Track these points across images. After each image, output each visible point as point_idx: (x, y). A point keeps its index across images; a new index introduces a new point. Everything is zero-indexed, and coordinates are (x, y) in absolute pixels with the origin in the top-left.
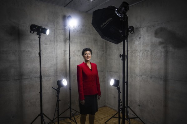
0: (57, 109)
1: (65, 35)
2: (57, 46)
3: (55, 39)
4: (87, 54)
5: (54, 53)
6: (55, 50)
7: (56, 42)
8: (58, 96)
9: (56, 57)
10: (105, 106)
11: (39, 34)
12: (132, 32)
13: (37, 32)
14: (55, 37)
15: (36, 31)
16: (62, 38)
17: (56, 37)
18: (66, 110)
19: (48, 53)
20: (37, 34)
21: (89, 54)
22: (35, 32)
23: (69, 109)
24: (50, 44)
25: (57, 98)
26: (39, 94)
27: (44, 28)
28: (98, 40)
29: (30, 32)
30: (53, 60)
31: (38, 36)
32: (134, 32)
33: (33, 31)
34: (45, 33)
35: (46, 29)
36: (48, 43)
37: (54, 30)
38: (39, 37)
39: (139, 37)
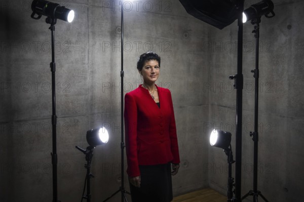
0: (84, 196)
1: (113, 19)
2: (93, 45)
3: (90, 30)
4: (151, 67)
5: (86, 61)
6: (90, 56)
7: (91, 37)
8: (87, 167)
9: (92, 72)
10: (207, 187)
11: (51, 22)
12: (270, 14)
13: (46, 17)
14: (90, 24)
15: (45, 14)
16: (106, 26)
17: (93, 25)
18: (113, 196)
19: (72, 62)
20: (47, 21)
21: (155, 67)
22: (43, 16)
23: (120, 192)
24: (77, 41)
25: (86, 170)
26: (51, 156)
27: (63, 7)
28: (190, 30)
29: (32, 16)
30: (85, 78)
31: (49, 25)
32: (274, 14)
33: (38, 14)
34: (64, 18)
35: (67, 11)
36: (74, 40)
37: (88, 9)
38: (52, 29)
39: (288, 24)
